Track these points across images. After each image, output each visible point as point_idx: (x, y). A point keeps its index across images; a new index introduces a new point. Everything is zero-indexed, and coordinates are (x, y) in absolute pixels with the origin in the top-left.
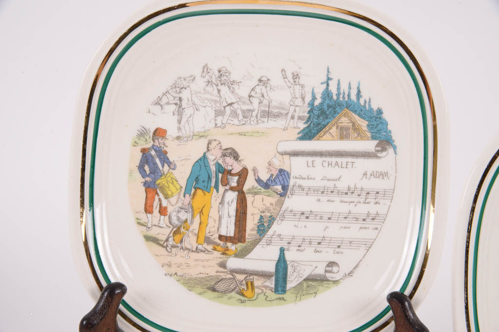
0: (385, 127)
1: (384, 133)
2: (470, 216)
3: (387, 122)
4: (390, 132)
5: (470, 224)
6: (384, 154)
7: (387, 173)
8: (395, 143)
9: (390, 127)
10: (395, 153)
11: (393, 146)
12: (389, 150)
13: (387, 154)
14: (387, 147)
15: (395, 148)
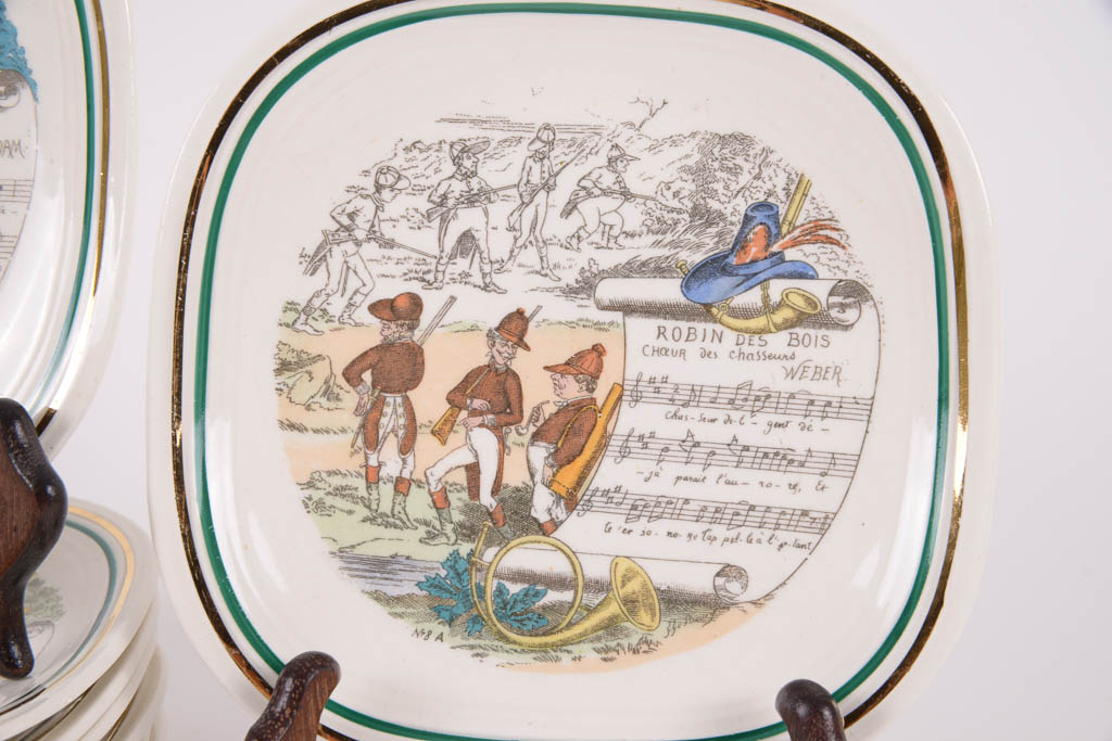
0: (11, 39)
1: (11, 55)
2: (184, 236)
3: (15, 29)
4: (23, 51)
5: (185, 252)
6: (12, 100)
7: (19, 144)
8: (33, 76)
9: (21, 40)
10: (35, 98)
11: (28, 83)
12: (21, 90)
13: (19, 101)
14: (18, 85)
15: (33, 86)
